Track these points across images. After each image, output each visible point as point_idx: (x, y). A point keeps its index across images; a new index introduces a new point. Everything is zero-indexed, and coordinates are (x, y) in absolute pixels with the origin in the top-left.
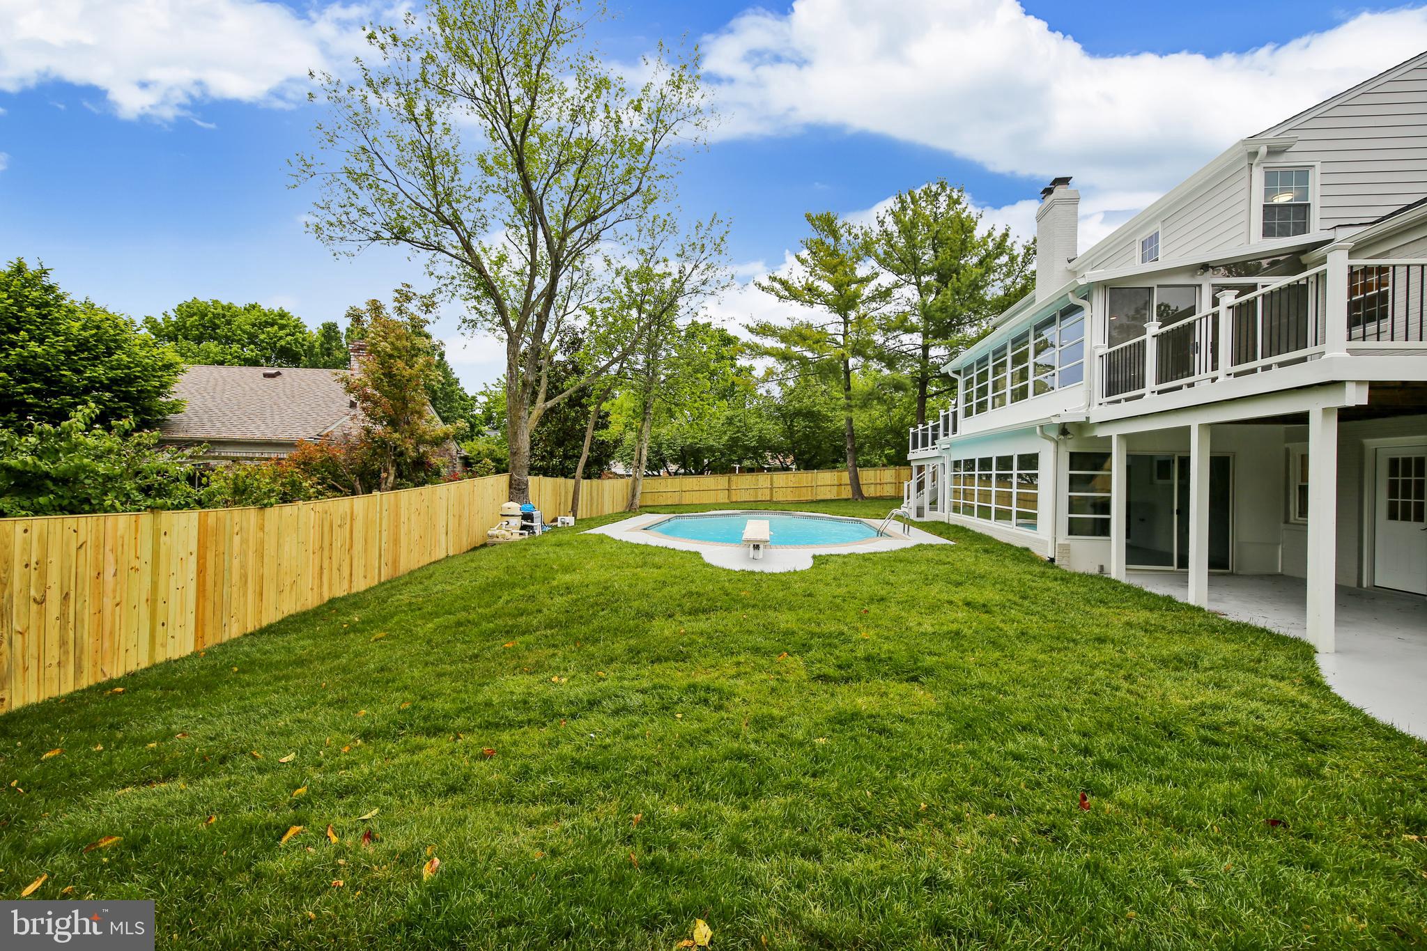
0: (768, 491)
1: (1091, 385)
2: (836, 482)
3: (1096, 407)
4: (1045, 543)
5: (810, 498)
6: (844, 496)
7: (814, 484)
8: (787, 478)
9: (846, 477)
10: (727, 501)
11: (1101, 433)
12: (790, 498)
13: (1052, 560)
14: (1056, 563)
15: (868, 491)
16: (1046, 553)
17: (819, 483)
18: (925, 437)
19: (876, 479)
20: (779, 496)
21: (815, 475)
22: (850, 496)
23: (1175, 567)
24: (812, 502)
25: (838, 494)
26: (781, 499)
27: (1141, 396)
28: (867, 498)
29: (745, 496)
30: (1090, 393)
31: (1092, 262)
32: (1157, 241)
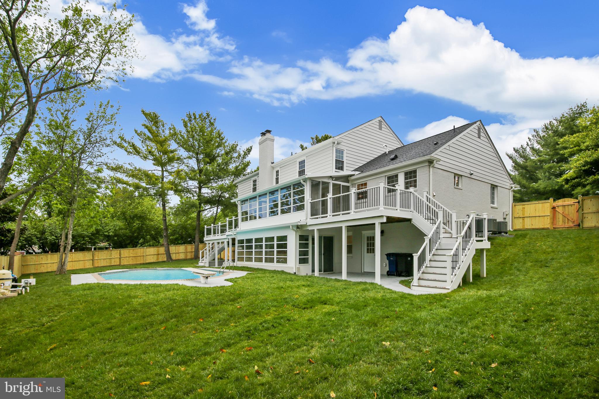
0: (118, 260)
1: (307, 212)
2: (156, 253)
3: (309, 219)
4: (293, 268)
5: (142, 262)
6: (160, 260)
7: (144, 254)
8: (129, 252)
9: (162, 250)
10: (91, 267)
11: (310, 228)
12: (131, 263)
13: (295, 273)
14: (296, 274)
15: (174, 257)
16: (292, 271)
17: (147, 254)
18: (214, 230)
19: (176, 251)
20: (124, 262)
21: (145, 250)
22: (165, 259)
23: (323, 272)
24: (144, 264)
25: (157, 259)
26: (126, 264)
27: (327, 217)
28: (174, 260)
29: (102, 264)
30: (307, 214)
31: (280, 165)
32: (304, 163)
